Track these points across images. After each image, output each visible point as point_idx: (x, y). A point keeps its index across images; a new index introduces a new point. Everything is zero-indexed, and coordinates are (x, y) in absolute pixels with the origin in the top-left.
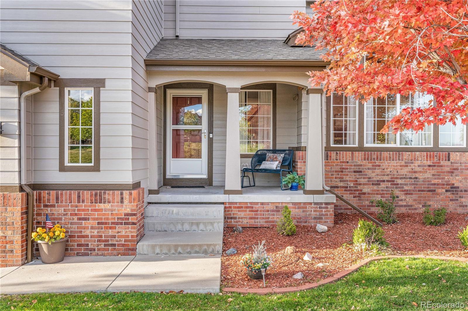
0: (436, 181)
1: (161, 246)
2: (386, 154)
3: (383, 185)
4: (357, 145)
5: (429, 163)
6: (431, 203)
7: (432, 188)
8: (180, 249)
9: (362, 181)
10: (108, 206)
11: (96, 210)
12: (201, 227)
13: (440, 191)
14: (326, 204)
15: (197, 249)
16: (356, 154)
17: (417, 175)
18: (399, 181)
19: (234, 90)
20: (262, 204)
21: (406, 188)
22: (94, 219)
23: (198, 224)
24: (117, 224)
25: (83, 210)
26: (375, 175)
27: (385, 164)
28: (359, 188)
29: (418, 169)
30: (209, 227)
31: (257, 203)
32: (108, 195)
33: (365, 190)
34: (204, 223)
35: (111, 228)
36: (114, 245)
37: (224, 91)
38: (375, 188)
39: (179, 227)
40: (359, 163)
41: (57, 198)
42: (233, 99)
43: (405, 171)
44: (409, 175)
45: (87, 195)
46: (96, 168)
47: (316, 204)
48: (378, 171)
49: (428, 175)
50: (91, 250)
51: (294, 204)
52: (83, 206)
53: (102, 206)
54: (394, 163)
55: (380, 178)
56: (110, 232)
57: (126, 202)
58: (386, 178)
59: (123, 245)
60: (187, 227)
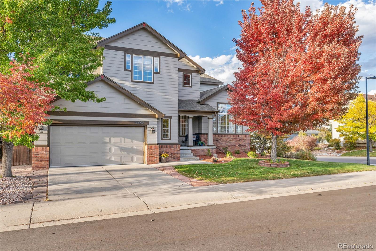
0: (236, 143)
1: (186, 159)
2: (224, 135)
3: (223, 144)
4: (216, 133)
5: (234, 138)
6: (234, 149)
7: (235, 145)
8: (190, 159)
9: (218, 143)
10: (174, 149)
11: (171, 150)
12: (188, 155)
13: (237, 146)
14: (214, 149)
15: (194, 159)
16: (216, 135)
17: (231, 141)
18: (227, 143)
19: (191, 118)
20: (199, 149)
21: (228, 145)
22: (170, 152)
23: (187, 154)
24: (176, 153)
25: (168, 150)
26: (221, 141)
27: (223, 138)
28: (217, 145)
29: (231, 140)
30: (190, 155)
31: (197, 149)
32: (174, 146)
33: (219, 146)
34: (189, 154)
35: (174, 154)
36: (175, 159)
37: (189, 118)
38: (221, 145)
39: (182, 155)
40: (217, 138)
41: (162, 147)
42: (191, 120)
43: (228, 140)
44: (229, 141)
45: (169, 146)
46: (170, 139)
47: (211, 149)
48: (222, 140)
49: (234, 141)
50: (170, 160)
51: (206, 149)
52: (168, 149)
53: (172, 149)
54: (226, 138)
55: (222, 142)
56: (174, 155)
57: (178, 148)
58: (224, 142)
59: (177, 159)
60: (184, 155)
